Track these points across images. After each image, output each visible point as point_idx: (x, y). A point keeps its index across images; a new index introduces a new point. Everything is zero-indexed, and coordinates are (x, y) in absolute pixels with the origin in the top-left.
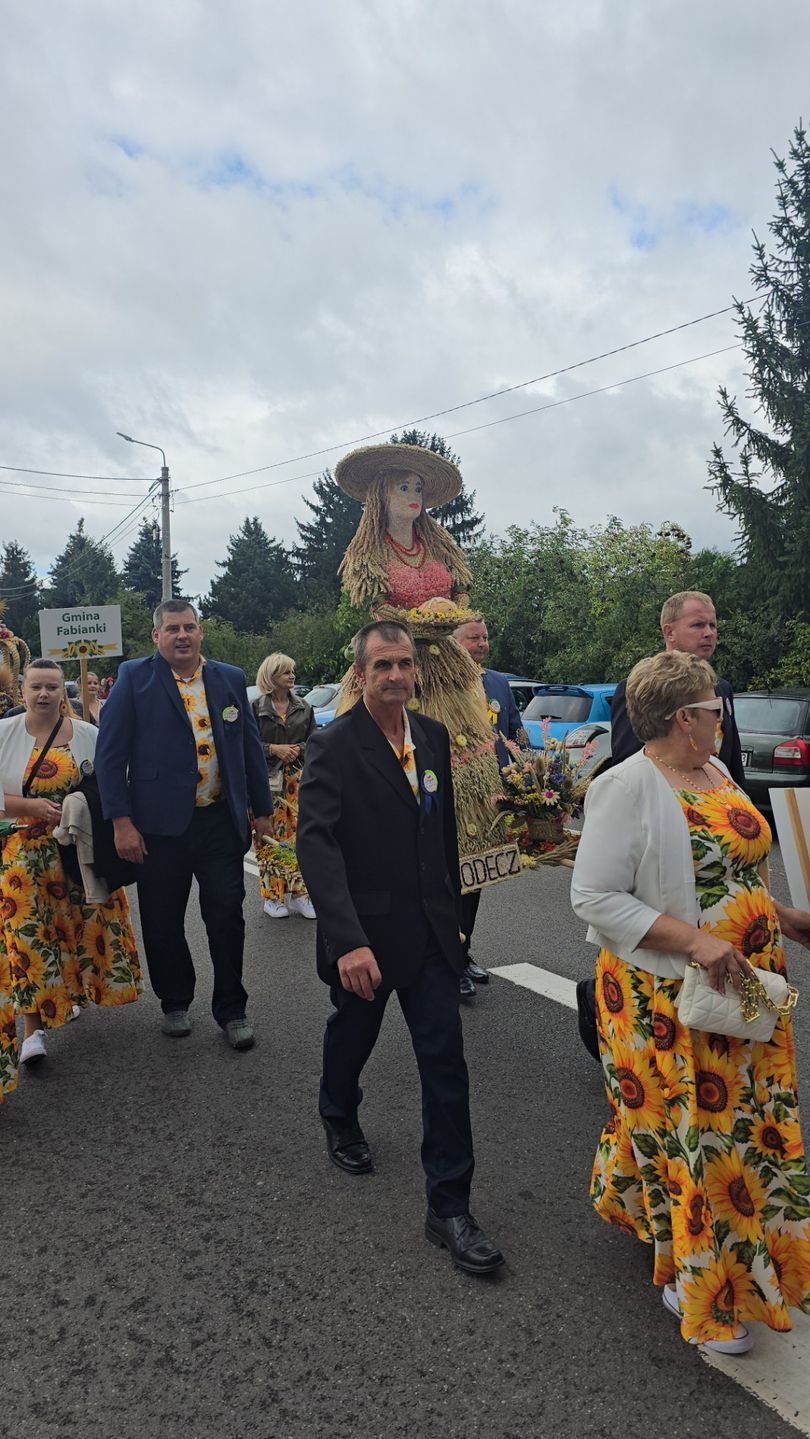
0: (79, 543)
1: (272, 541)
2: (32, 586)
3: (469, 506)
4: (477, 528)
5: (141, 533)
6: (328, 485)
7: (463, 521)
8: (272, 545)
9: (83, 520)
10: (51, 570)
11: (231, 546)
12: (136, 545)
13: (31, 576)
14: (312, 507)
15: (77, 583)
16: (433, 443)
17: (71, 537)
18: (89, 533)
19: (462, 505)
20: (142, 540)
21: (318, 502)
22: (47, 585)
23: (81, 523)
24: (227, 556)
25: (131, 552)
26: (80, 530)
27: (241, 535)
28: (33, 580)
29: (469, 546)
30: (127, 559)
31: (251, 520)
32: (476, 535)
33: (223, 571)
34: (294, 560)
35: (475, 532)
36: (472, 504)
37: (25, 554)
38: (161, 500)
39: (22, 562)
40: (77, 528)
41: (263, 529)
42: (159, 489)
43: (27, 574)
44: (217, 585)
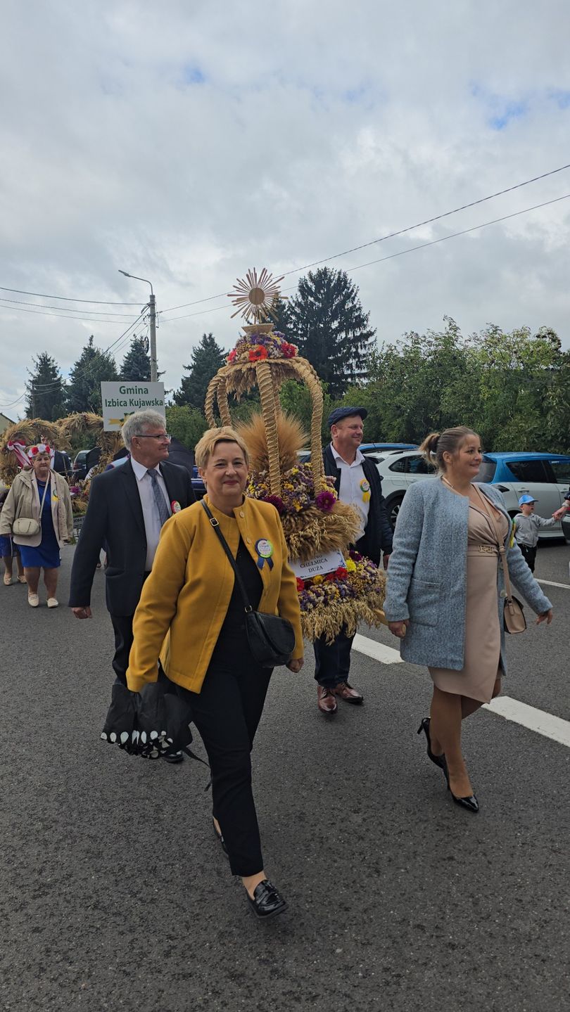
0: (90, 353)
1: (222, 351)
2: (58, 384)
3: (365, 322)
4: (371, 339)
5: (132, 346)
7: (362, 334)
8: (222, 354)
9: (92, 336)
10: (71, 372)
11: (194, 355)
12: (129, 354)
13: (58, 376)
15: (89, 381)
16: (339, 277)
17: (85, 349)
18: (96, 346)
19: (360, 322)
20: (133, 351)
22: (69, 383)
23: (91, 339)
24: (191, 362)
25: (125, 359)
26: (91, 344)
27: (201, 347)
28: (59, 379)
29: (365, 352)
30: (123, 365)
31: (208, 336)
32: (370, 344)
33: (188, 373)
35: (369, 342)
36: (367, 321)
37: (53, 361)
38: (150, 320)
39: (51, 367)
40: (89, 342)
41: (216, 341)
42: (148, 311)
43: (55, 375)
44: (186, 383)
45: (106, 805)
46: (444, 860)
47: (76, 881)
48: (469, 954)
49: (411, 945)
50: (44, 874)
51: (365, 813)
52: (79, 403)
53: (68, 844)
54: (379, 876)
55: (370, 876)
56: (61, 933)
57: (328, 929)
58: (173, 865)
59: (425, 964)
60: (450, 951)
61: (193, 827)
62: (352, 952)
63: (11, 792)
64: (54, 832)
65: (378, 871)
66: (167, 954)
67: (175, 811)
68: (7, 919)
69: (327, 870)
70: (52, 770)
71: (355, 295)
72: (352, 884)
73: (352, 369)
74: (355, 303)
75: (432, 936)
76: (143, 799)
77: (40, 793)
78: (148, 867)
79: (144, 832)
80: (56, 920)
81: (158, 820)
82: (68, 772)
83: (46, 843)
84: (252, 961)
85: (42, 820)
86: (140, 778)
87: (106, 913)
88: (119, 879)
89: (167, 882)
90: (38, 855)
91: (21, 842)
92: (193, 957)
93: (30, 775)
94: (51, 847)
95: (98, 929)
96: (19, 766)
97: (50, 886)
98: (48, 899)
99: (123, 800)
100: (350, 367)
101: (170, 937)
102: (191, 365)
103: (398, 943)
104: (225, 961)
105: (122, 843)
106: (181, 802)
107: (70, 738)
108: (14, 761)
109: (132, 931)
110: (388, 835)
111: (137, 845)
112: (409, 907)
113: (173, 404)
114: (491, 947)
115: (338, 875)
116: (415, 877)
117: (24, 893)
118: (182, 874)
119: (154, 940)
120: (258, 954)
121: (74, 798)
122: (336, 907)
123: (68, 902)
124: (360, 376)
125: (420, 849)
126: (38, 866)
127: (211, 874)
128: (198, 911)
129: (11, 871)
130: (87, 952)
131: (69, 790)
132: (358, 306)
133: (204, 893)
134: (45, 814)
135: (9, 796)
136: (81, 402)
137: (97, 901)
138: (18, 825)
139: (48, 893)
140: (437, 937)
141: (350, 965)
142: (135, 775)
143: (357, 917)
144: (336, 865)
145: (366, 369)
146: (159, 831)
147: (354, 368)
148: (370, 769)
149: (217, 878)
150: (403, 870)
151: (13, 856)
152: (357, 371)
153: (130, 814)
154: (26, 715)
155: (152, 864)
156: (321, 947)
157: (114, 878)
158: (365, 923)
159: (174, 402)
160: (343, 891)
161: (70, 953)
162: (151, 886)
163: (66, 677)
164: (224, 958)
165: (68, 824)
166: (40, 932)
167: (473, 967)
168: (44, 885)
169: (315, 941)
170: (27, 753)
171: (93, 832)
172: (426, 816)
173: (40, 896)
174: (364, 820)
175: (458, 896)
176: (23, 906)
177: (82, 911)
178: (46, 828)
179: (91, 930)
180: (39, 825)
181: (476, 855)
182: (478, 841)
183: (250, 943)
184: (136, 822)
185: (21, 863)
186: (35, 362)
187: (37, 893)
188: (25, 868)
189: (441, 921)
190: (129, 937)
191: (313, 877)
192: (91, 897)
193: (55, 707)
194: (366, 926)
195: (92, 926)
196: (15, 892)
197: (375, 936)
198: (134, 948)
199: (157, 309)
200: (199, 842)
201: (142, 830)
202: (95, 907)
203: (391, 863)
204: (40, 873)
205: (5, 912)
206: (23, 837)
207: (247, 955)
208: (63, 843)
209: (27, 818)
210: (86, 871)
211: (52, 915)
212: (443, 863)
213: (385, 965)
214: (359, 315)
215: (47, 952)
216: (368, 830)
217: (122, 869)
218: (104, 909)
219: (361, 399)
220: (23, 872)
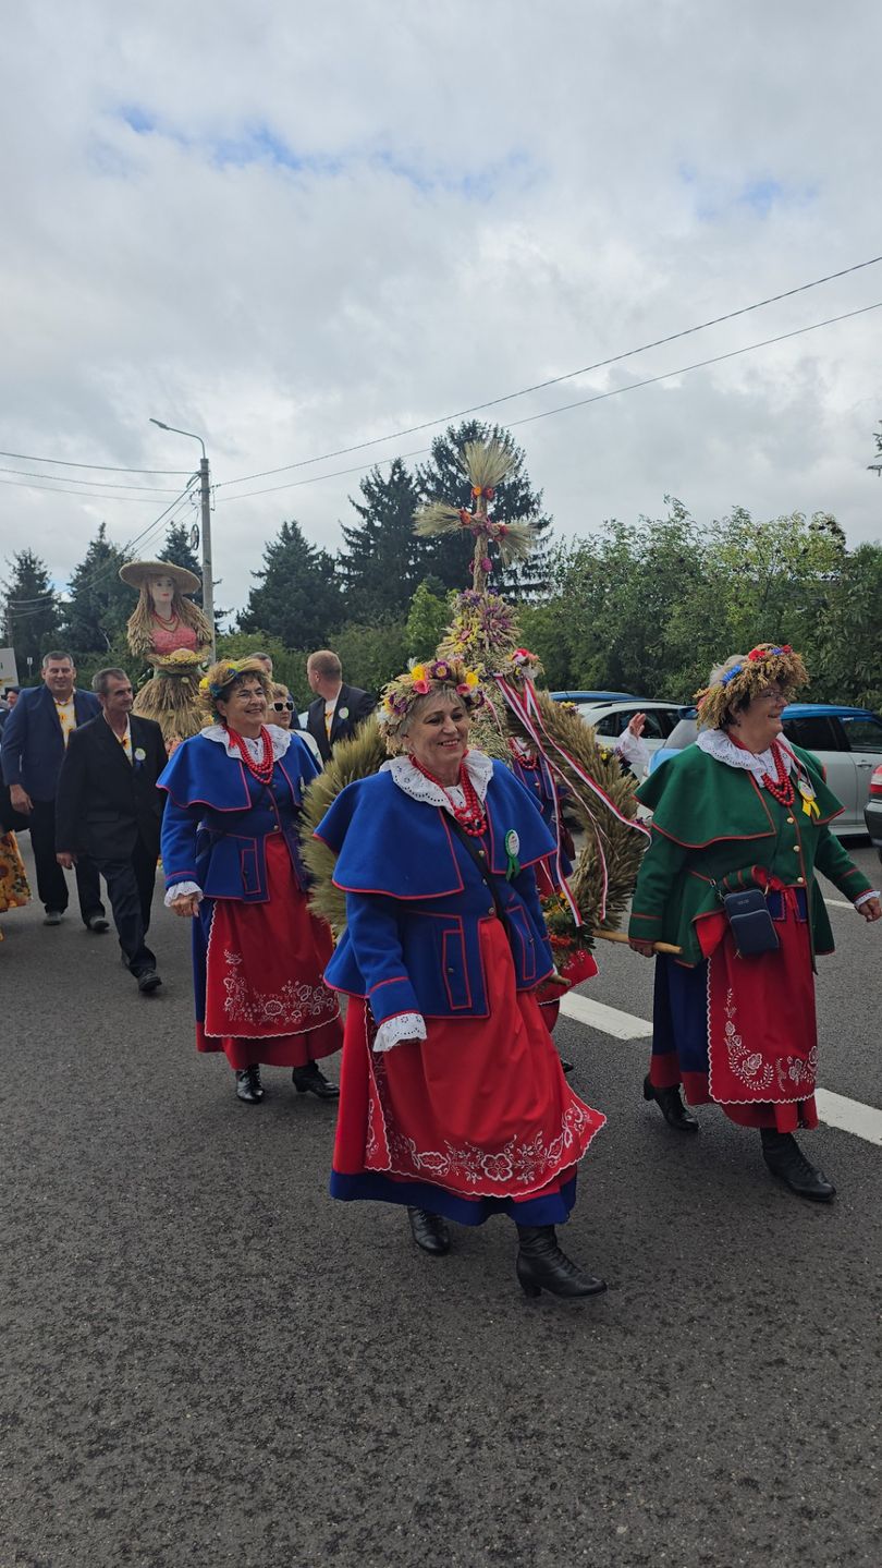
0: (102, 551)
1: (313, 549)
2: (48, 600)
3: (536, 506)
4: (545, 532)
5: (168, 540)
6: (377, 485)
7: (530, 524)
8: (313, 553)
9: (104, 524)
10: (71, 581)
11: (268, 555)
13: (48, 588)
14: (359, 508)
15: (100, 595)
17: (92, 544)
18: (111, 539)
19: (527, 506)
20: (170, 548)
21: (365, 503)
22: (67, 598)
23: (102, 529)
24: (264, 566)
27: (279, 542)
28: (51, 592)
29: (535, 553)
31: (290, 525)
32: (546, 539)
33: (260, 583)
34: (339, 569)
35: (542, 536)
36: (539, 504)
37: (40, 563)
38: (200, 497)
39: (37, 572)
40: (98, 534)
41: (303, 534)
42: (199, 484)
43: (43, 586)
44: (256, 597)
45: (195, 1289)
46: (770, 1364)
47: (159, 1423)
48: (838, 1527)
49: (740, 1514)
50: (103, 1412)
51: (628, 1289)
52: (85, 629)
53: (139, 1359)
54: (668, 1396)
55: (653, 1396)
56: (145, 1517)
57: (597, 1493)
58: (321, 1389)
59: (769, 1547)
60: (806, 1523)
61: (347, 1322)
62: (645, 1532)
63: (30, 1271)
64: (112, 1338)
65: (664, 1388)
66: (333, 1549)
67: (313, 1295)
68: (49, 1496)
69: (582, 1388)
70: (96, 1230)
71: (520, 464)
72: (626, 1412)
73: (516, 579)
74: (520, 476)
75: (772, 1497)
76: (257, 1276)
77: (81, 1272)
78: (280, 1393)
79: (265, 1333)
80: (133, 1493)
81: (287, 1312)
82: (123, 1233)
83: (100, 1358)
84: (479, 1554)
85: (90, 1318)
86: (247, 1239)
87: (218, 1478)
88: (233, 1416)
89: (315, 1420)
90: (90, 1379)
91: (58, 1358)
92: (378, 1550)
93: (60, 1240)
94: (111, 1365)
95: (207, 1507)
96: (40, 1226)
97: (116, 1434)
98: (115, 1458)
99: (222, 1278)
100: (513, 574)
101: (333, 1518)
102: (264, 571)
103: (717, 1512)
104: (432, 1555)
105: (232, 1354)
106: (322, 1278)
107: (122, 1174)
108: (30, 1216)
109: (266, 1507)
110: (671, 1325)
111: (257, 1357)
112: (726, 1448)
113: (236, 631)
114: (871, 1514)
115: (601, 1397)
116: (727, 1396)
117: (73, 1448)
118: (340, 1404)
119: (307, 1523)
120: (488, 1541)
121: (140, 1278)
122: (605, 1454)
123: (152, 1461)
124: (528, 588)
125: (728, 1349)
126: (92, 1399)
127: (387, 1403)
128: (374, 1469)
129: (45, 1409)
130: (195, 1550)
131: (128, 1265)
132: (524, 481)
133: (381, 1437)
134: (92, 1307)
135: (28, 1278)
136: (88, 628)
137: (201, 1458)
138: (49, 1329)
139: (114, 1447)
140: (780, 1498)
141: (645, 1555)
142: (238, 1235)
143: (643, 1469)
144: (594, 1379)
145: (537, 578)
146: (290, 1331)
147: (519, 576)
148: (625, 1214)
149: (400, 1409)
150: (705, 1386)
151: (47, 1382)
152: (523, 582)
153: (237, 1303)
154: (43, 1138)
155: (286, 1388)
156: (591, 1525)
157: (224, 1416)
158: (657, 1479)
159: (237, 628)
160: (613, 1425)
161: (165, 1552)
162: (290, 1427)
163: (104, 1072)
164: (430, 1550)
165: (134, 1323)
166: (109, 1517)
167: (848, 1549)
168: (105, 1432)
169: (580, 1514)
170: (51, 1202)
171: (178, 1334)
172: (729, 1290)
173: (101, 1453)
174: (629, 1300)
175: (802, 1427)
176: (74, 1470)
177: (177, 1476)
178: (97, 1332)
179: (197, 1509)
180: (85, 1328)
181: (820, 1355)
182: (818, 1330)
183: (470, 1523)
184: (249, 1314)
185: (62, 1395)
186: (10, 564)
187: (95, 1446)
188: (70, 1403)
189: (781, 1471)
190: (263, 1520)
191: (560, 1401)
192: (189, 1452)
193: (90, 1124)
194: (661, 1484)
195: (197, 1503)
196: (58, 1447)
197: (677, 1502)
198: (274, 1539)
199: (213, 480)
200: (361, 1347)
201: (262, 1330)
202: (199, 1469)
203: (684, 1373)
204: (96, 1411)
205: (43, 1483)
206: (60, 1349)
207: (468, 1543)
208: (129, 1357)
209: (63, 1315)
210: (175, 1406)
211: (125, 1485)
212: (768, 1369)
213: (703, 1552)
214: (526, 496)
215: (125, 1552)
216: (637, 1317)
217: (235, 1399)
218: (214, 1471)
219: (539, 623)
220: (66, 1410)
